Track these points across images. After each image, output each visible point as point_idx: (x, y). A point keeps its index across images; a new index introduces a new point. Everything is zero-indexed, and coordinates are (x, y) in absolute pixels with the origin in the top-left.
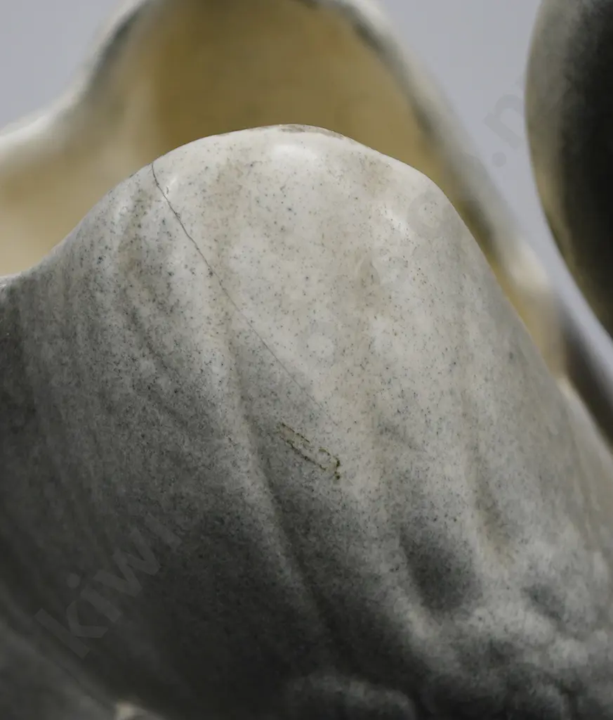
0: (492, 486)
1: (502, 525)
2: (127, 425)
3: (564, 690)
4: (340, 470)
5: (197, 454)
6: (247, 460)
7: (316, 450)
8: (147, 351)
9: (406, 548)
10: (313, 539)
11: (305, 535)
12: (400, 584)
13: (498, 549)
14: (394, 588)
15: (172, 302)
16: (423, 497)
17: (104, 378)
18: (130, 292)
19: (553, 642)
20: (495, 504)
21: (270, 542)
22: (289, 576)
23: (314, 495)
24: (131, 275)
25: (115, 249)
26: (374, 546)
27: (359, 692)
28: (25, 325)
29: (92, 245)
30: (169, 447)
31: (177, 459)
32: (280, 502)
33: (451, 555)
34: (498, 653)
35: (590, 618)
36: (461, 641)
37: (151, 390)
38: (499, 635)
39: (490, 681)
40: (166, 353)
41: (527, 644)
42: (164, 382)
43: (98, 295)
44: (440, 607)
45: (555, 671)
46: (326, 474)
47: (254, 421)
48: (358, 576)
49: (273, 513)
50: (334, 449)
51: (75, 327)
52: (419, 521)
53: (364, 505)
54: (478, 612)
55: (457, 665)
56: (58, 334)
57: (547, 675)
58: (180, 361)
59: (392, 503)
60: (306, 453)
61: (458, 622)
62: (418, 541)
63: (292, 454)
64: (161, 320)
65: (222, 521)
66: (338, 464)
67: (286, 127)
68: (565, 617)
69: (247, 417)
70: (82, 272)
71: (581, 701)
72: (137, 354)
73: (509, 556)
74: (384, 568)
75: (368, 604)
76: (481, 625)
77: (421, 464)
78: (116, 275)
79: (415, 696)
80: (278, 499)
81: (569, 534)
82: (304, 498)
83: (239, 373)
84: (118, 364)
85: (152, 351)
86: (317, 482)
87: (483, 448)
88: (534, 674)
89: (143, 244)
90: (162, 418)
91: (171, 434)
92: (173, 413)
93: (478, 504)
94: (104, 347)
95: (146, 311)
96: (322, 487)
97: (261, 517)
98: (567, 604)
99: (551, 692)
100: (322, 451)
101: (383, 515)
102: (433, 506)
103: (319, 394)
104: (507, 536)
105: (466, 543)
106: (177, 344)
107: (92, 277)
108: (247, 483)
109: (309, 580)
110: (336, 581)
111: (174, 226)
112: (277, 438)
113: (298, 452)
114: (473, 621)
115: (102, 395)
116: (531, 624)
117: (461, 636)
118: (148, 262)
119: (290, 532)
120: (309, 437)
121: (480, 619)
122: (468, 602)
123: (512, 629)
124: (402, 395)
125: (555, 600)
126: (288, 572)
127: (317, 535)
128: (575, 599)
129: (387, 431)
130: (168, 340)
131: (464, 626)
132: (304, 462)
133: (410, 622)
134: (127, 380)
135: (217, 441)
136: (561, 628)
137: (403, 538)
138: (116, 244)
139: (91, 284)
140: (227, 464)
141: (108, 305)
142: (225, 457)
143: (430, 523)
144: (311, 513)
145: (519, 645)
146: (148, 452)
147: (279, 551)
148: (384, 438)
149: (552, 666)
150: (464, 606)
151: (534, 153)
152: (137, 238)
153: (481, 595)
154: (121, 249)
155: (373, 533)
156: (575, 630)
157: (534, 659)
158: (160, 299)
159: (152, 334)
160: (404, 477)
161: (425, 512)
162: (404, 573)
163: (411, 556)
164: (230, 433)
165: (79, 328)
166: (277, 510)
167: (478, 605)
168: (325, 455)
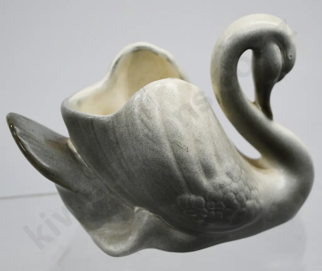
0: (218, 151)
1: (220, 159)
2: (142, 144)
3: (234, 193)
4: (188, 150)
5: (158, 148)
6: (169, 149)
7: (183, 146)
8: (146, 127)
9: (202, 165)
10: (183, 165)
11: (181, 164)
12: (201, 173)
13: (220, 165)
14: (200, 174)
15: (151, 116)
16: (205, 154)
17: (136, 134)
18: (141, 115)
19: (232, 183)
20: (218, 155)
21: (174, 166)
22: (178, 173)
23: (183, 155)
24: (141, 112)
25: (137, 106)
26: (196, 165)
27: (193, 197)
28: (115, 125)
29: (131, 106)
30: (152, 148)
31: (153, 150)
32: (176, 157)
33: (211, 166)
34: (221, 187)
35: (238, 178)
36: (214, 185)
37: (147, 136)
38: (221, 183)
39: (220, 193)
40: (150, 127)
41: (227, 184)
42: (150, 134)
43: (134, 116)
44: (209, 177)
45: (232, 190)
46: (185, 151)
47: (170, 141)
48: (193, 172)
49: (174, 160)
50: (187, 145)
51: (128, 124)
52: (204, 160)
53: (193, 157)
54: (217, 178)
55: (213, 190)
56: (124, 126)
57: (231, 191)
58: (153, 129)
59: (199, 156)
60: (181, 146)
61: (213, 180)
62: (204, 164)
63: (178, 147)
64: (148, 121)
65: (164, 162)
66: (188, 148)
67: (170, 78)
68: (234, 178)
69: (168, 140)
70: (130, 112)
71: (238, 196)
72: (143, 128)
73: (222, 166)
74: (198, 170)
75: (195, 178)
76: (217, 181)
77: (204, 147)
78: (138, 112)
79: (205, 197)
80: (175, 157)
81: (233, 161)
82: (181, 156)
83: (166, 130)
84: (139, 131)
85: (147, 127)
86: (184, 153)
87: (215, 143)
88: (228, 190)
89: (143, 105)
90: (150, 142)
91: (152, 145)
92: (152, 140)
93: (215, 155)
94: (136, 128)
95: (145, 119)
96: (185, 154)
97: (172, 161)
98: (234, 175)
99: (232, 194)
100: (184, 146)
101: (197, 159)
102: (207, 156)
103: (183, 134)
104: (221, 162)
105: (214, 163)
106: (153, 126)
107: (132, 113)
108: (169, 154)
109: (183, 174)
110: (188, 173)
111: (150, 100)
112: (175, 144)
113: (179, 146)
114: (216, 180)
115: (135, 138)
116: (227, 180)
117: (214, 183)
118: (145, 109)
119: (178, 164)
120: (181, 143)
121: (217, 179)
122: (215, 176)
123: (223, 181)
124: (199, 133)
125: (231, 175)
126: (178, 172)
127: (184, 164)
128: (235, 174)
129: (197, 141)
130: (150, 125)
131: (214, 181)
132: (181, 148)
133: (203, 181)
134: (142, 134)
135: (162, 145)
136: (233, 180)
137: (201, 163)
138: (137, 105)
139: (132, 114)
140: (164, 150)
141: (136, 118)
142: (164, 149)
143: (207, 160)
144: (183, 159)
145: (225, 184)
146: (147, 149)
147: (176, 168)
148: (196, 142)
149: (232, 188)
150: (214, 177)
151: (213, 82)
152: (142, 104)
153: (217, 174)
154: (138, 106)
155: (195, 163)
156: (235, 181)
157: (228, 187)
158: (148, 116)
159: (147, 123)
160: (201, 151)
161: (206, 157)
162: (202, 171)
163: (203, 167)
164: (165, 143)
165: (130, 124)
166: (175, 159)
167: (217, 177)
168: (185, 147)
